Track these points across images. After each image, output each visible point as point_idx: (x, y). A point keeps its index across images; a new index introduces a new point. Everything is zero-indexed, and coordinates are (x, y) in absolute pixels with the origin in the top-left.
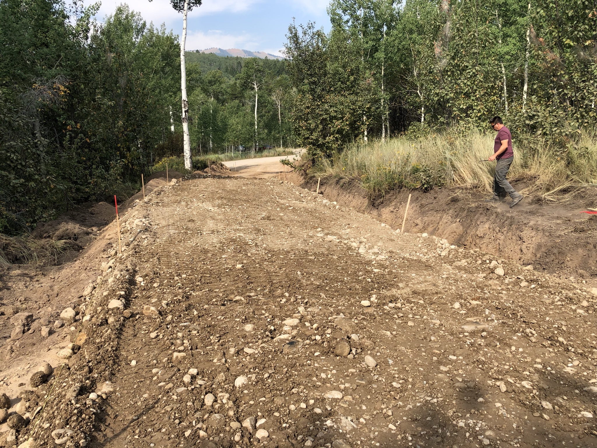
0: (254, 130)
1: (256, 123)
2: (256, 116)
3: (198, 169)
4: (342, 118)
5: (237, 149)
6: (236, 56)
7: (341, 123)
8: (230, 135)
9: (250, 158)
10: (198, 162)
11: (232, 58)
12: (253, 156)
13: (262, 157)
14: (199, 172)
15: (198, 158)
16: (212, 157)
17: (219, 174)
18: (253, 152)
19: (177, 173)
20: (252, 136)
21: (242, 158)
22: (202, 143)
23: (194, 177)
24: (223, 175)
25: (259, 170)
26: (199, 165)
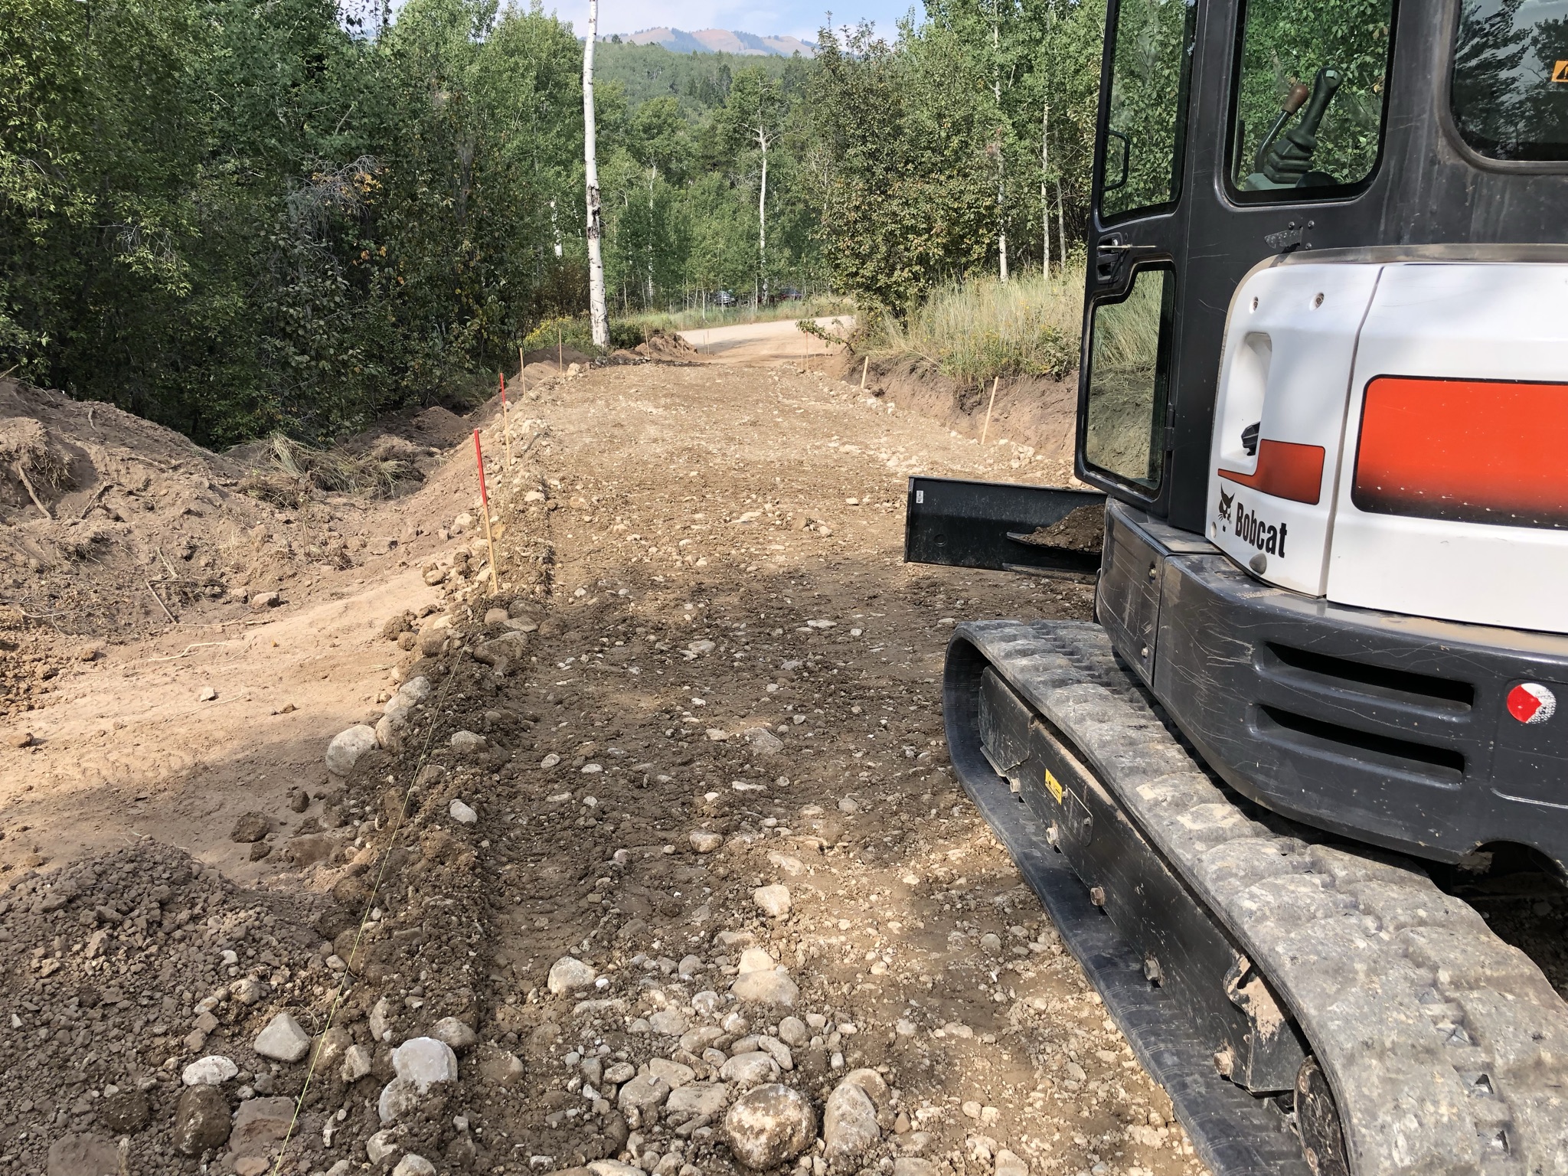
0: (758, 250)
1: (762, 233)
2: (762, 217)
3: (622, 344)
4: (928, 230)
5: (714, 299)
6: (716, 50)
7: (927, 240)
8: (697, 265)
9: (745, 321)
10: (621, 329)
11: (706, 57)
12: (753, 318)
13: (775, 318)
14: (623, 352)
15: (620, 321)
16: (652, 318)
17: (669, 358)
18: (753, 308)
19: (576, 353)
20: (751, 267)
21: (726, 323)
22: (628, 284)
23: (614, 362)
24: (678, 361)
25: (765, 351)
26: (624, 337)
